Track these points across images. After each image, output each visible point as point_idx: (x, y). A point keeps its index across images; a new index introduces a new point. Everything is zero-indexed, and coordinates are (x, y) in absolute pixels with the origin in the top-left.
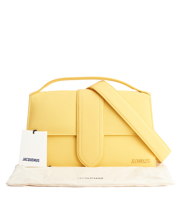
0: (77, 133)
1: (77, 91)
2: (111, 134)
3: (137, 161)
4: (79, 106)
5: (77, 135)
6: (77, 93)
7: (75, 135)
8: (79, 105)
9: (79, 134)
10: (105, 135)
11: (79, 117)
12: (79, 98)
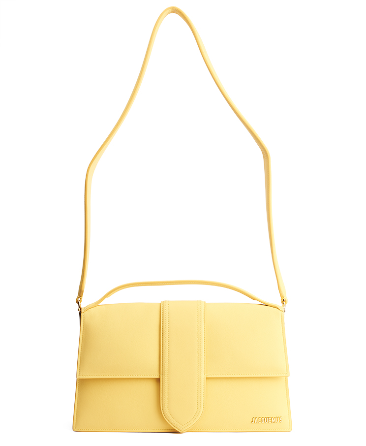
0: (160, 374)
1: (161, 303)
2: (218, 376)
3: (259, 420)
4: (164, 329)
5: (161, 377)
6: (161, 306)
7: (158, 377)
8: (164, 327)
9: (164, 377)
10: (208, 376)
11: (164, 347)
12: (164, 315)
